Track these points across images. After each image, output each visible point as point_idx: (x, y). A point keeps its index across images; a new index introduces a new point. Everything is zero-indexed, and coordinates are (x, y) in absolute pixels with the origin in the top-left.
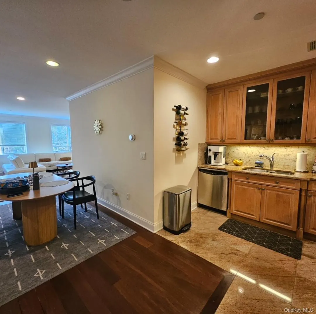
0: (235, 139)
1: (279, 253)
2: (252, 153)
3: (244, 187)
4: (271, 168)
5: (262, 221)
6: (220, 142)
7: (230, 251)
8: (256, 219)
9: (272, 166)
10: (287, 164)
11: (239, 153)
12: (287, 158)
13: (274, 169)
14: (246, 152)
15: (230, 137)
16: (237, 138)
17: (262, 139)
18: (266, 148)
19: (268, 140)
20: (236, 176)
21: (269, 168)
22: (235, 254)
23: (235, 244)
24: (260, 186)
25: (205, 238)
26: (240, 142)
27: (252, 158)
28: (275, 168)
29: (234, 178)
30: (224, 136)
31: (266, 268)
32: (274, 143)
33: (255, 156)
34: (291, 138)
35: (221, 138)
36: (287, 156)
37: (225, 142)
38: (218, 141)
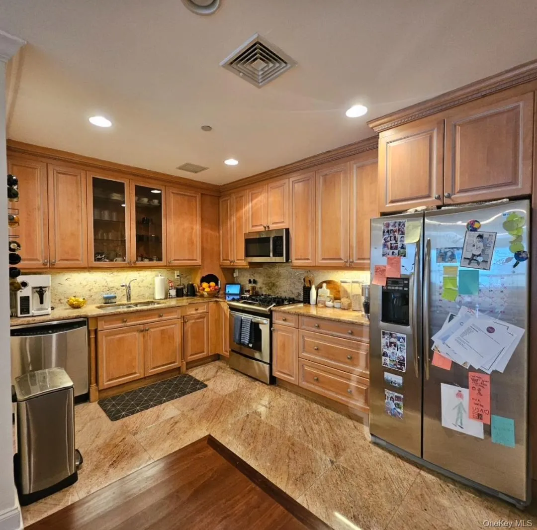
0: (78, 260)
1: (194, 393)
2: (96, 283)
3: (120, 336)
4: (128, 302)
5: (150, 375)
6: (43, 267)
7: (169, 425)
8: (140, 376)
9: (129, 298)
10: (142, 293)
11: (70, 285)
12: (141, 285)
13: (132, 302)
14: (84, 283)
15: (66, 257)
16: (80, 258)
17: (119, 261)
18: (115, 273)
19: (130, 263)
20: (105, 322)
21: (126, 302)
22: (176, 423)
23: (158, 417)
24: (142, 327)
25: (121, 441)
26: (87, 266)
27: (95, 290)
28: (133, 300)
29: (102, 326)
30: (52, 254)
31: (208, 409)
32: (137, 266)
33: (99, 287)
34: (151, 260)
35: (45, 258)
36: (141, 282)
37: (55, 266)
38: (39, 264)
